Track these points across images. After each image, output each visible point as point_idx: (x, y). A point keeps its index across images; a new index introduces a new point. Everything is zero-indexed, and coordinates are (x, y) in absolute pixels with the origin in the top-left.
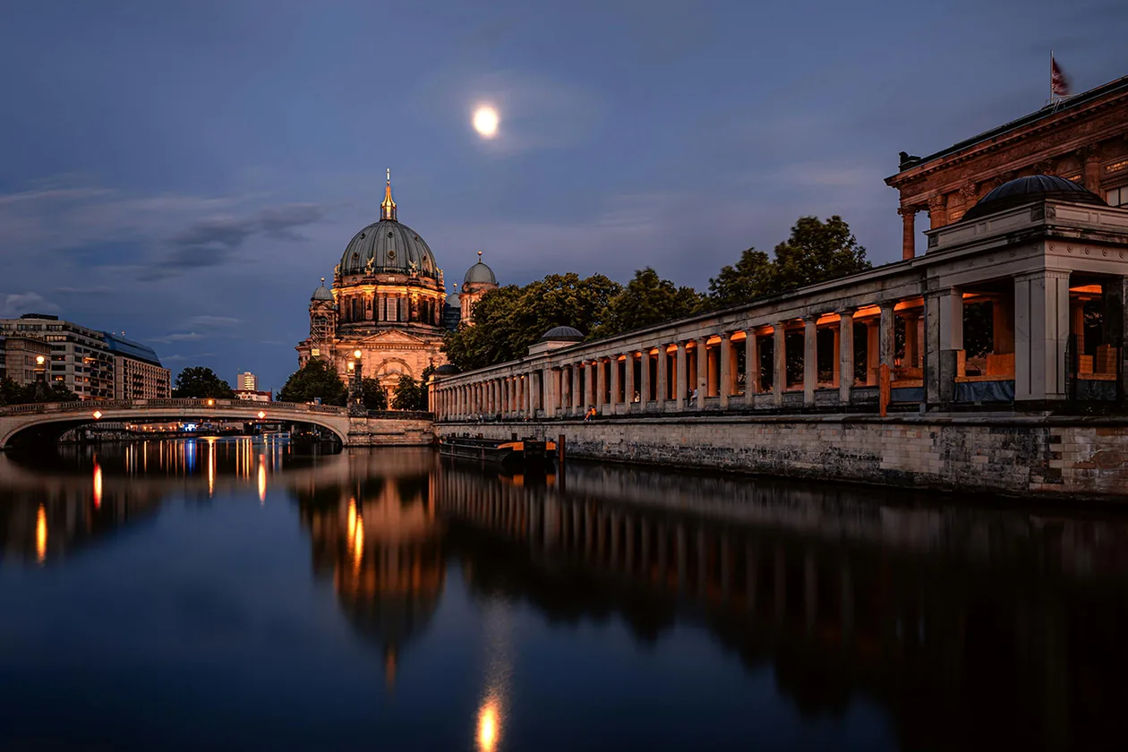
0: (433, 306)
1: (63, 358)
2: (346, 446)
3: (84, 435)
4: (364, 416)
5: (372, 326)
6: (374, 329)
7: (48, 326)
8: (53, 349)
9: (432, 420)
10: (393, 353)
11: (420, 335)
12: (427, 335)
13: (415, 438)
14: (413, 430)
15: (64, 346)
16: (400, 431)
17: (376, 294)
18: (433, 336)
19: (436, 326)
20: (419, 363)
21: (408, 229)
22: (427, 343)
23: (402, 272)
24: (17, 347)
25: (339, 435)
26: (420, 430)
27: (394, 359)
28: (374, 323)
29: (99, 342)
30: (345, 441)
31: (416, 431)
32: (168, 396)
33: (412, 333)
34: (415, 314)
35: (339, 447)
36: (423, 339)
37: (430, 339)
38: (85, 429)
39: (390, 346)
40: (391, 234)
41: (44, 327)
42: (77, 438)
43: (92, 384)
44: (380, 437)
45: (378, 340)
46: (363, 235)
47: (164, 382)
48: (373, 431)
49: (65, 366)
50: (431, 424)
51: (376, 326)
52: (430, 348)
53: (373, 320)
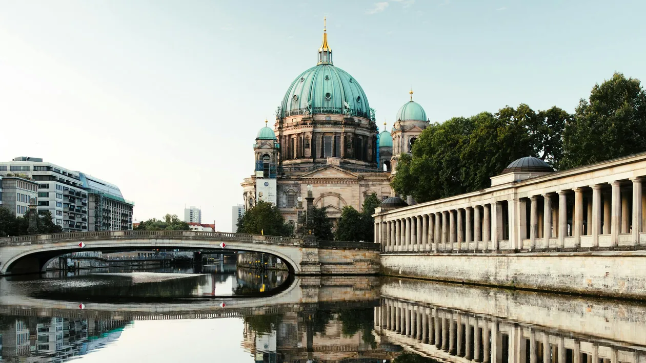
0: (366, 143)
1: (47, 195)
2: (299, 275)
3: (66, 262)
4: (314, 247)
5: (310, 163)
6: (312, 165)
7: (35, 167)
8: (39, 188)
9: (379, 251)
10: (329, 188)
11: (354, 170)
12: (361, 171)
13: (363, 268)
14: (361, 260)
15: (48, 184)
16: (348, 260)
17: (313, 133)
18: (366, 171)
19: (368, 162)
20: (353, 196)
21: (343, 72)
22: (361, 179)
23: (337, 112)
24: (11, 185)
25: (293, 264)
26: (368, 261)
27: (330, 194)
28: (312, 160)
29: (75, 181)
30: (297, 269)
31: (364, 261)
32: (131, 228)
33: (347, 169)
34: (350, 151)
35: (291, 275)
36: (357, 174)
37: (364, 174)
38: (67, 258)
39: (326, 181)
40: (327, 77)
41: (32, 168)
42: (60, 266)
43: (70, 217)
44: (330, 267)
45: (316, 176)
46: (302, 79)
47: (127, 215)
48: (325, 261)
49: (48, 202)
50: (377, 254)
51: (314, 162)
52: (363, 183)
53: (311, 157)
